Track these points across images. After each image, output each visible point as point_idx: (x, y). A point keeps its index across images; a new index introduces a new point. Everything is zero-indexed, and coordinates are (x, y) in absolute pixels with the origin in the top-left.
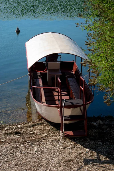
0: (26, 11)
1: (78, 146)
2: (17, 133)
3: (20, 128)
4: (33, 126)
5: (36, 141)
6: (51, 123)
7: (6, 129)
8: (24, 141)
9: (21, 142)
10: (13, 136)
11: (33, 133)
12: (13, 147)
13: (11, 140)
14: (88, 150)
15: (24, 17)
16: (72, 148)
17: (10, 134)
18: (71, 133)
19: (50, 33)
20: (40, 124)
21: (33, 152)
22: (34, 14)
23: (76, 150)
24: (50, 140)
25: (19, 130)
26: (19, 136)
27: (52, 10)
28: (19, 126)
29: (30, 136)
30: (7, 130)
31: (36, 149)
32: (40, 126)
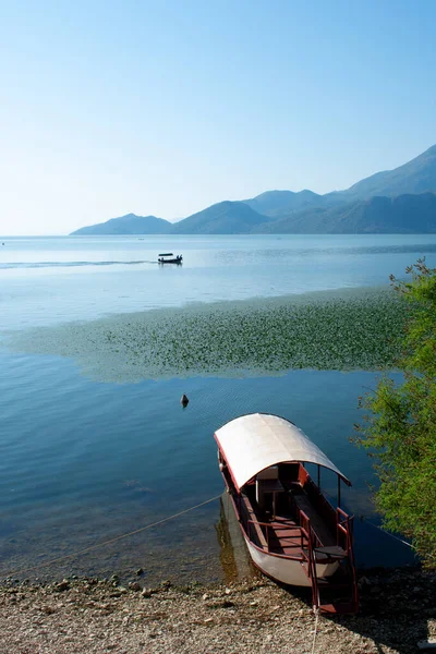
0: (190, 360)
1: (339, 628)
2: (227, 605)
3: (230, 594)
4: (251, 590)
5: (264, 620)
6: (281, 585)
7: (205, 596)
8: (245, 621)
9: (239, 621)
10: (222, 611)
11: (256, 605)
12: (229, 633)
13: (223, 619)
14: (357, 636)
15: (191, 371)
16: (329, 632)
17: (216, 606)
18: (330, 608)
19: (257, 415)
20: (263, 586)
21: (265, 642)
22: (207, 366)
23: (338, 637)
24: (288, 618)
25: (228, 599)
26: (232, 611)
27: (236, 358)
28: (228, 591)
29: (251, 610)
30: (207, 598)
31: (269, 637)
32: (262, 591)
